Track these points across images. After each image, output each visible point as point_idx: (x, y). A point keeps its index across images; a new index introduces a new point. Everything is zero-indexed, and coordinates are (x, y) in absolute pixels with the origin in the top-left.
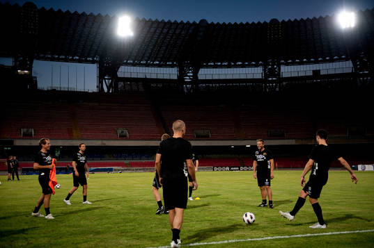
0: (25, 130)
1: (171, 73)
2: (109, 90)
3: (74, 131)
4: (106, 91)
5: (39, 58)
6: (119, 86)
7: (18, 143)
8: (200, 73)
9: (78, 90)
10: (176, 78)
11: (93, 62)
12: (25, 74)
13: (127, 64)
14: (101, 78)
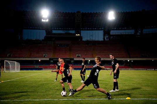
0: (78, 55)
1: (131, 32)
2: (107, 39)
3: (94, 55)
4: (106, 40)
5: (83, 30)
6: (111, 38)
7: (75, 59)
8: (144, 31)
9: (96, 40)
10: (134, 33)
11: (101, 30)
12: (79, 36)
13: (114, 30)
14: (104, 35)
